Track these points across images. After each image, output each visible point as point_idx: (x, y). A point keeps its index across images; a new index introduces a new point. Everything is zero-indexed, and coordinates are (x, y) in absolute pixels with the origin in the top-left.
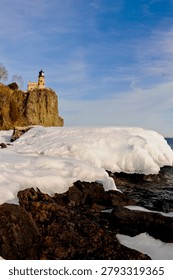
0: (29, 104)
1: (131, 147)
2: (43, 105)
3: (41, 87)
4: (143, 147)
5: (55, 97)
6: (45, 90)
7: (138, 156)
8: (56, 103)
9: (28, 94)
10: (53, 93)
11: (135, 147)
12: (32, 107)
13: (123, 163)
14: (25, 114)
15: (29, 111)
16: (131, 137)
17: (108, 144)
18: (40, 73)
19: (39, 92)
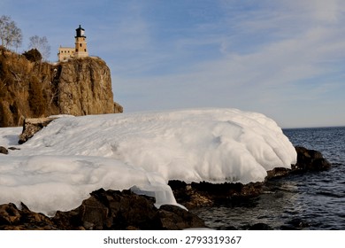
0: (62, 84)
1: (218, 140)
2: (87, 86)
3: (82, 54)
4: (237, 139)
5: (106, 71)
6: (88, 59)
7: (230, 153)
8: (108, 81)
9: (60, 67)
10: (103, 64)
11: (224, 140)
12: (67, 89)
13: (205, 167)
14: (56, 101)
15: (63, 96)
16: (217, 123)
17: (178, 136)
18: (78, 31)
19: (78, 63)
